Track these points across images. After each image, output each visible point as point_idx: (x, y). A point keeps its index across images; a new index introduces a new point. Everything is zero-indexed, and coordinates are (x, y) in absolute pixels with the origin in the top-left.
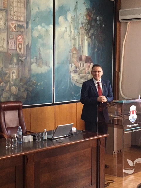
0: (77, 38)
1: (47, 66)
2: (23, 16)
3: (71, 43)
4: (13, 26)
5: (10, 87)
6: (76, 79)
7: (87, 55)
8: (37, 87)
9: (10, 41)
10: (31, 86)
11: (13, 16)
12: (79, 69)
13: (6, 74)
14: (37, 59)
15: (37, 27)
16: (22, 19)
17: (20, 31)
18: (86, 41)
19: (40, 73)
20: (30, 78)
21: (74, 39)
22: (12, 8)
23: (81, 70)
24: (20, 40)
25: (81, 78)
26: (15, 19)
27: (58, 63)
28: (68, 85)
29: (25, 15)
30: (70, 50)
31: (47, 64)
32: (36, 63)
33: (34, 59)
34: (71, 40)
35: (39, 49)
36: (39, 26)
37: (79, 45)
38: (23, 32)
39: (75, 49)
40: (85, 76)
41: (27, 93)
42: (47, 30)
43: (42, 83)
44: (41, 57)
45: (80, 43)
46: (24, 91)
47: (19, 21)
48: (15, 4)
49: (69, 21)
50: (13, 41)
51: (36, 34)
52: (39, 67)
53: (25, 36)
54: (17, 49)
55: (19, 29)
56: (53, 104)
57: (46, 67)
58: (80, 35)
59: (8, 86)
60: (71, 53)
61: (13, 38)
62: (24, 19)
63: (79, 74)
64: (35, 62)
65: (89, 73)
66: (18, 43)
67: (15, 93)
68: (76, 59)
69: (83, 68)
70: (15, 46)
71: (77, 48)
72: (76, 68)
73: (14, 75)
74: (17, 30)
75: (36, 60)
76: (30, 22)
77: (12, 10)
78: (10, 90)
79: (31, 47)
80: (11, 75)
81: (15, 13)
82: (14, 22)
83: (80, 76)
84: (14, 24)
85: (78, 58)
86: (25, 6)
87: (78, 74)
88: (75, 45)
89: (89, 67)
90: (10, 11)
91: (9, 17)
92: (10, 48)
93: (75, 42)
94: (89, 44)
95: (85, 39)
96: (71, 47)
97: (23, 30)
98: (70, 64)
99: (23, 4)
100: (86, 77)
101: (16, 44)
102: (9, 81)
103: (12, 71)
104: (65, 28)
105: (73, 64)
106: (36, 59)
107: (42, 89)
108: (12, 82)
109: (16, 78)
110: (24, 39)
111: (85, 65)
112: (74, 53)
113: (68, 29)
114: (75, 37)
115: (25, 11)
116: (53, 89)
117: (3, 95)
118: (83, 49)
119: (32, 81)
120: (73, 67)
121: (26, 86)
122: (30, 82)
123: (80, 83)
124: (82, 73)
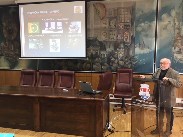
0: (182, 27)
2: (129, 19)
3: (175, 32)
4: (121, 26)
5: (118, 61)
6: (180, 58)
8: (140, 62)
9: (118, 35)
10: (134, 61)
11: (121, 20)
13: (115, 54)
14: (140, 45)
15: (140, 24)
16: (128, 21)
17: (127, 29)
19: (142, 53)
20: (133, 56)
22: (121, 16)
24: (126, 34)
26: (122, 22)
27: (160, 47)
29: (131, 18)
30: (174, 37)
31: (149, 48)
32: (138, 47)
34: (175, 30)
35: (142, 38)
36: (142, 23)
38: (128, 29)
39: (180, 36)
41: (131, 66)
42: (149, 25)
43: (144, 60)
44: (144, 43)
46: (129, 64)
47: (126, 23)
48: (123, 13)
49: (174, 16)
50: (121, 35)
51: (139, 29)
52: (141, 49)
53: (130, 31)
54: (123, 39)
55: (125, 27)
57: (148, 50)
59: (117, 60)
60: (175, 39)
61: (121, 33)
62: (130, 21)
66: (124, 36)
67: (121, 65)
68: (180, 43)
70: (123, 37)
71: (182, 35)
73: (121, 54)
74: (124, 28)
76: (135, 22)
77: (121, 17)
78: (118, 63)
79: (135, 37)
80: (119, 54)
81: (123, 18)
82: (121, 24)
84: (122, 25)
86: (131, 13)
87: (182, 54)
88: (179, 33)
90: (119, 17)
91: (118, 21)
92: (118, 39)
93: (179, 31)
96: (175, 35)
97: (129, 28)
98: (173, 47)
99: (129, 12)
101: (123, 36)
102: (117, 58)
103: (120, 52)
104: (169, 22)
105: (176, 47)
107: (144, 63)
108: (119, 59)
109: (122, 56)
110: (129, 33)
112: (178, 39)
113: (172, 22)
114: (179, 27)
115: (131, 16)
116: (154, 64)
117: (113, 65)
119: (135, 58)
120: (176, 49)
121: (131, 61)
122: (133, 59)
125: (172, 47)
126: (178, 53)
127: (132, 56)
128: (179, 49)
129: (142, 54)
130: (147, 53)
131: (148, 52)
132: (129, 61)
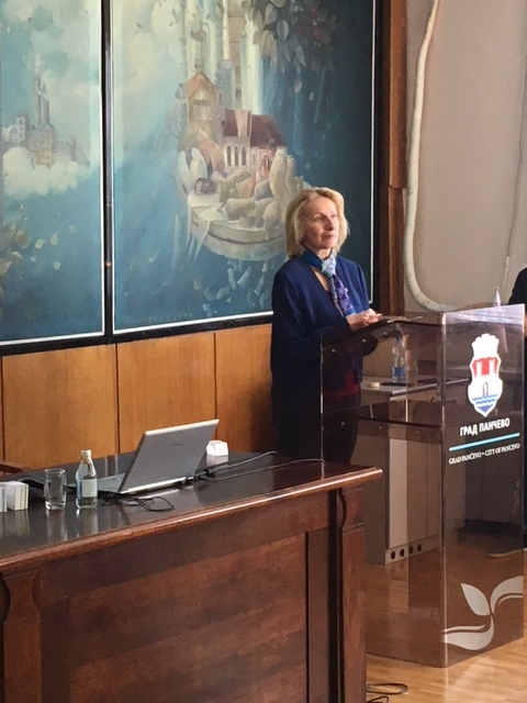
0: (211, 28)
1: (74, 159)
3: (185, 53)
6: (209, 219)
7: (257, 111)
8: (33, 259)
10: (3, 255)
12: (225, 175)
14: (29, 128)
18: (255, 43)
21: (199, 36)
23: (230, 178)
25: (234, 215)
27: (126, 147)
28: (176, 249)
30: (181, 85)
31: (75, 151)
32: (21, 145)
33: (17, 126)
34: (183, 41)
35: (39, 79)
37: (219, 65)
39: (205, 83)
40: (251, 206)
43: (54, 240)
44: (48, 119)
45: (226, 56)
52: (39, 163)
56: (109, 339)
57: (73, 167)
58: (225, 16)
60: (186, 101)
63: (224, 198)
64: (19, 139)
65: (268, 193)
68: (208, 128)
69: (241, 169)
71: (213, 78)
72: (210, 168)
75: (23, 132)
83: (228, 209)
85: (219, 124)
87: (217, 196)
88: (203, 60)
89: (267, 165)
93: (202, 48)
94: (266, 60)
95: (245, 36)
96: (186, 76)
100: (253, 213)
105: (195, 152)
106: (23, 126)
107: (57, 265)
111: (248, 157)
112: (197, 103)
114: (201, 24)
116: (106, 267)
118: (238, 80)
119: (7, 229)
120: (195, 164)
123: (229, 240)
124: (235, 195)
125: (179, 151)
126: (204, 191)
128: (205, 166)
129: (43, 198)
130: (70, 192)
131: (74, 184)
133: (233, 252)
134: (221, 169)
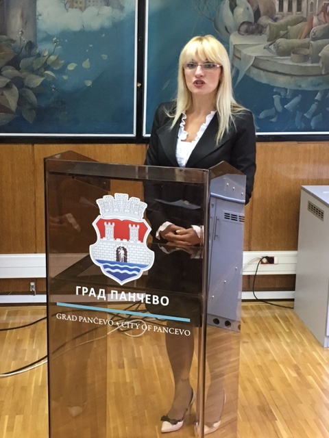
6: (254, 55)
8: (65, 77)
10: (37, 72)
12: (276, 20)
19: (76, 26)
20: (31, 45)
23: (281, 22)
25: (284, 53)
41: (20, 96)
46: (8, 86)
63: (272, 39)
72: (257, 14)
83: (277, 47)
87: (265, 37)
100: (308, 51)
119: (39, 55)
120: (239, 11)
121: (16, 73)
122: (31, 59)
123: (276, 72)
124: (286, 36)
126: (249, 32)
127: (25, 40)
128: (251, 12)
129: (75, 33)
130: (102, 30)
131: (107, 24)
132: (10, 71)
133: (281, 81)
134: (271, 14)
